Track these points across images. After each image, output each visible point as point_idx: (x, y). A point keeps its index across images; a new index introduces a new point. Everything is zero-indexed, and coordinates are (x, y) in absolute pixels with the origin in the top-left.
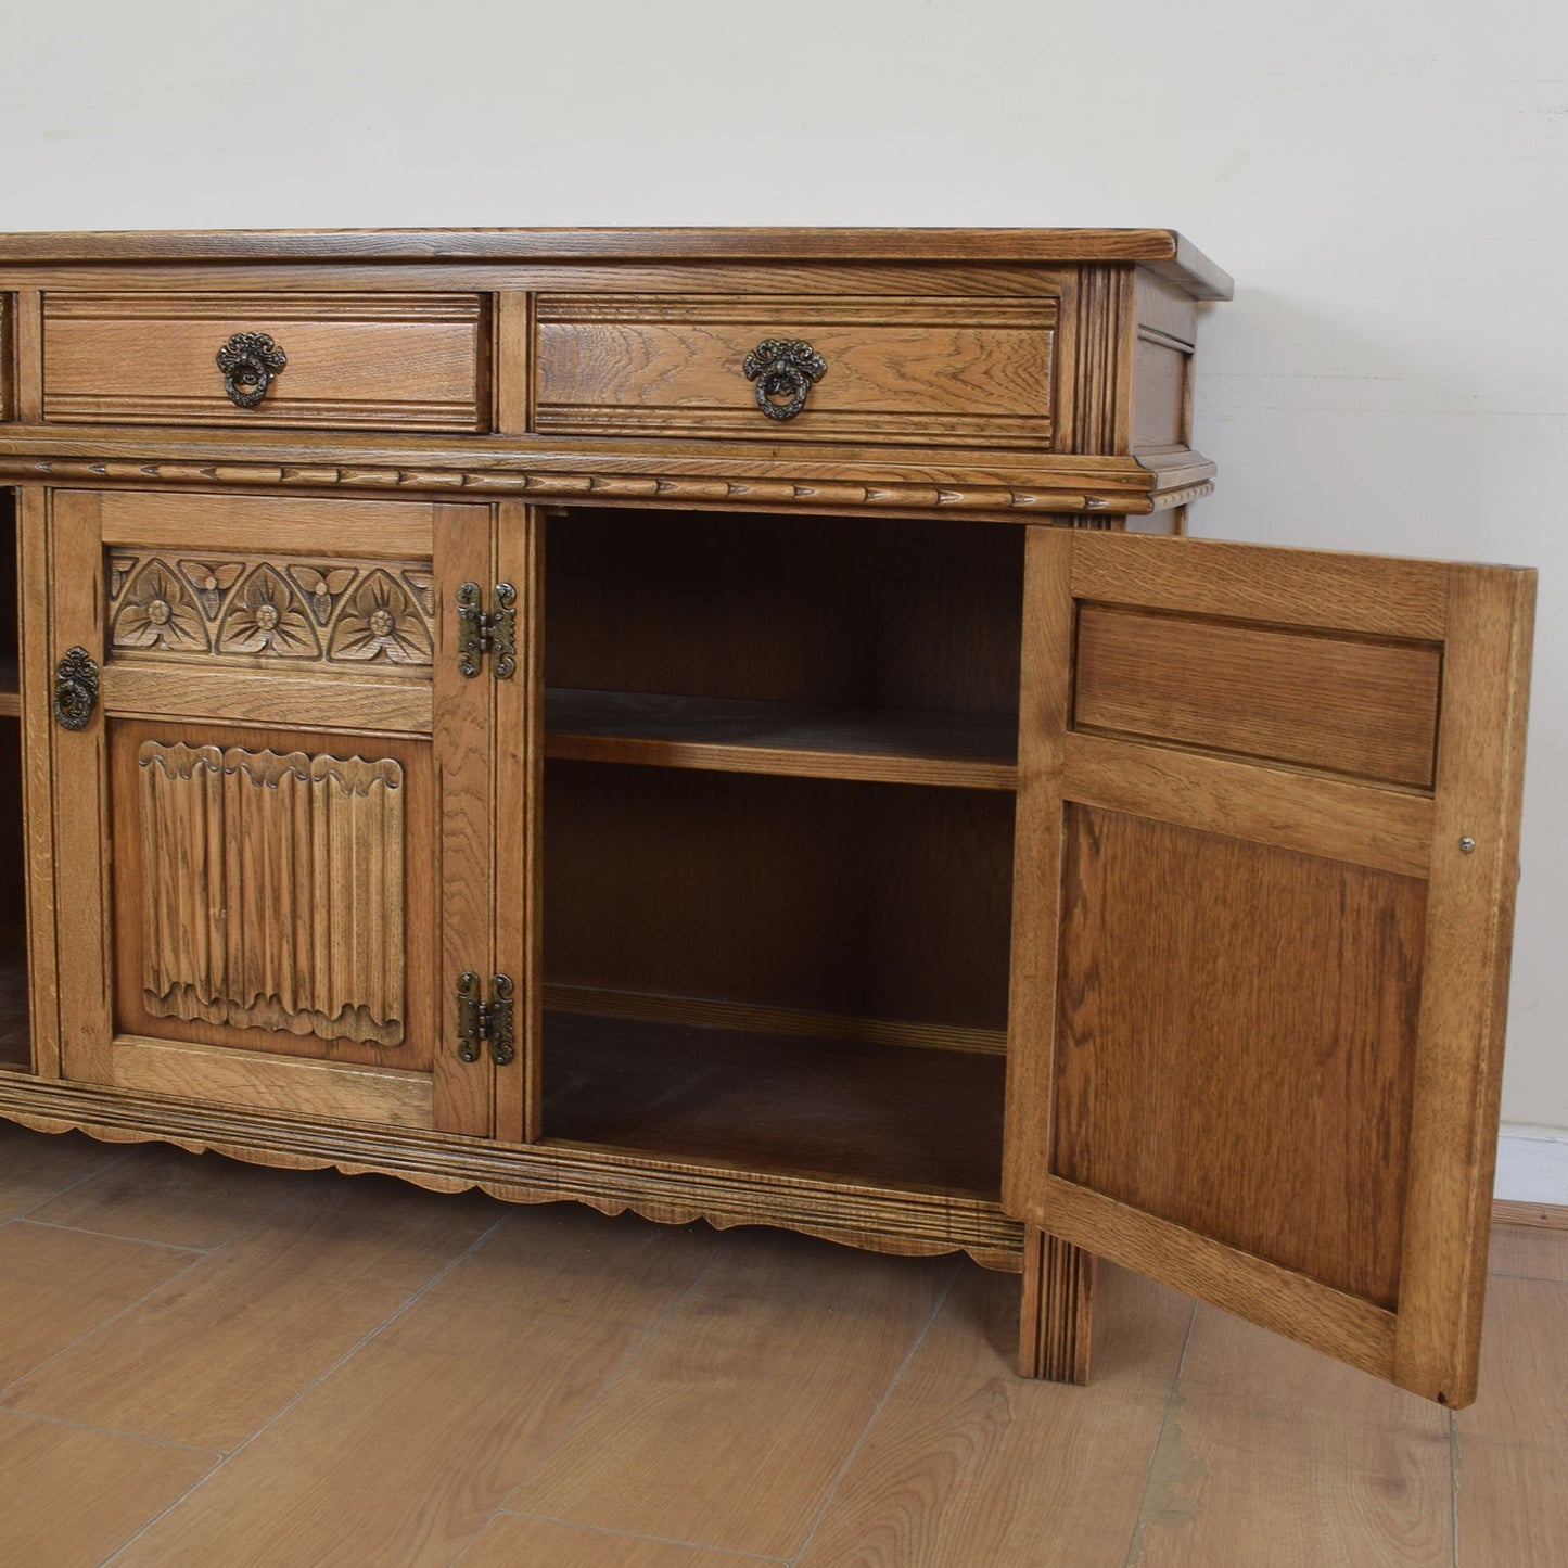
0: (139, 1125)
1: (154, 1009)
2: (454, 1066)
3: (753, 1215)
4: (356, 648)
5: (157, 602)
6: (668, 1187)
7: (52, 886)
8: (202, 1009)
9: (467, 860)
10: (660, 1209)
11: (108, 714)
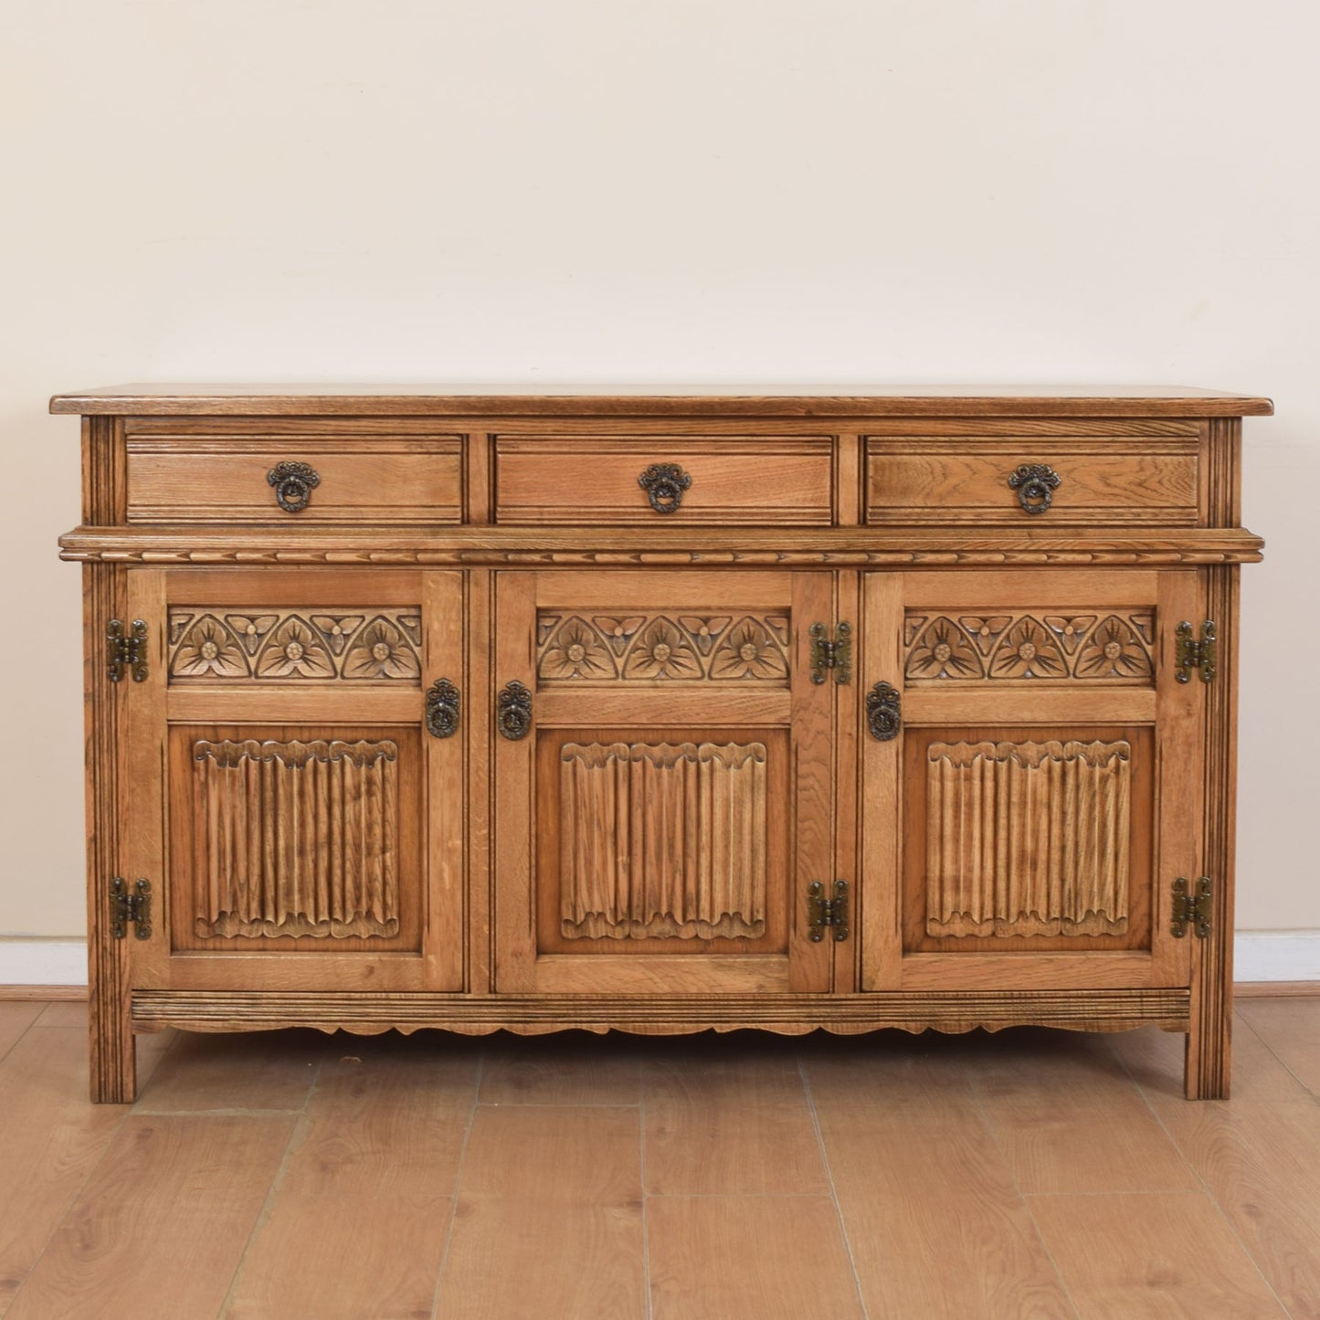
0: (554, 1019)
1: (569, 933)
2: (805, 947)
3: (1014, 1019)
4: (730, 669)
5: (575, 646)
6: (956, 1009)
7: (487, 853)
8: (609, 928)
9: (816, 806)
10: (950, 1025)
11: (539, 727)
